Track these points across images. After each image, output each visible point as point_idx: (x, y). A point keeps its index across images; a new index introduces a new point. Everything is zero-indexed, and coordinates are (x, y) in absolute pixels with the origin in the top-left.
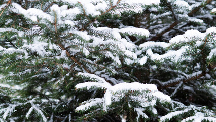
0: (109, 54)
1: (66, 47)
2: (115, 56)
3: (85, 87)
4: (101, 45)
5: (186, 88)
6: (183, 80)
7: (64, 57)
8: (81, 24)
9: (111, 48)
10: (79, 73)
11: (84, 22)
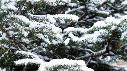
0: (41, 36)
1: (6, 30)
2: (46, 37)
3: (23, 63)
4: (36, 29)
5: (92, 61)
6: (92, 56)
7: (5, 38)
8: (21, 10)
9: (44, 31)
10: (17, 52)
11: (23, 8)
